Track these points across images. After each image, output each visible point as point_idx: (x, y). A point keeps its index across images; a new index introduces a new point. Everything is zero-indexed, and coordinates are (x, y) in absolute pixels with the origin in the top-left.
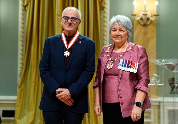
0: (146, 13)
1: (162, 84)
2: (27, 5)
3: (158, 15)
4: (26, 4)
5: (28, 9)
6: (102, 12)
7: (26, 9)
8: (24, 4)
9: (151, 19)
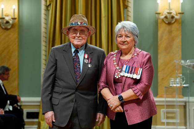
0: (171, 11)
1: (187, 85)
2: (50, 5)
3: (183, 13)
4: (48, 4)
5: (50, 9)
6: (126, 10)
7: (49, 9)
8: (47, 4)
9: (176, 17)
